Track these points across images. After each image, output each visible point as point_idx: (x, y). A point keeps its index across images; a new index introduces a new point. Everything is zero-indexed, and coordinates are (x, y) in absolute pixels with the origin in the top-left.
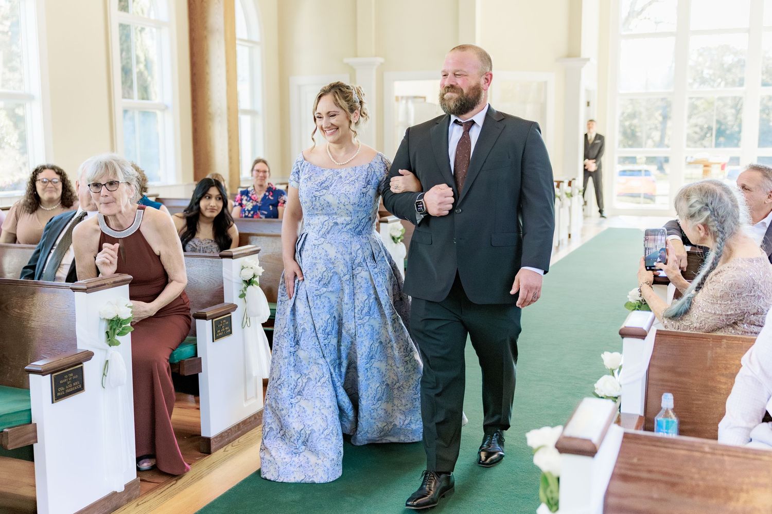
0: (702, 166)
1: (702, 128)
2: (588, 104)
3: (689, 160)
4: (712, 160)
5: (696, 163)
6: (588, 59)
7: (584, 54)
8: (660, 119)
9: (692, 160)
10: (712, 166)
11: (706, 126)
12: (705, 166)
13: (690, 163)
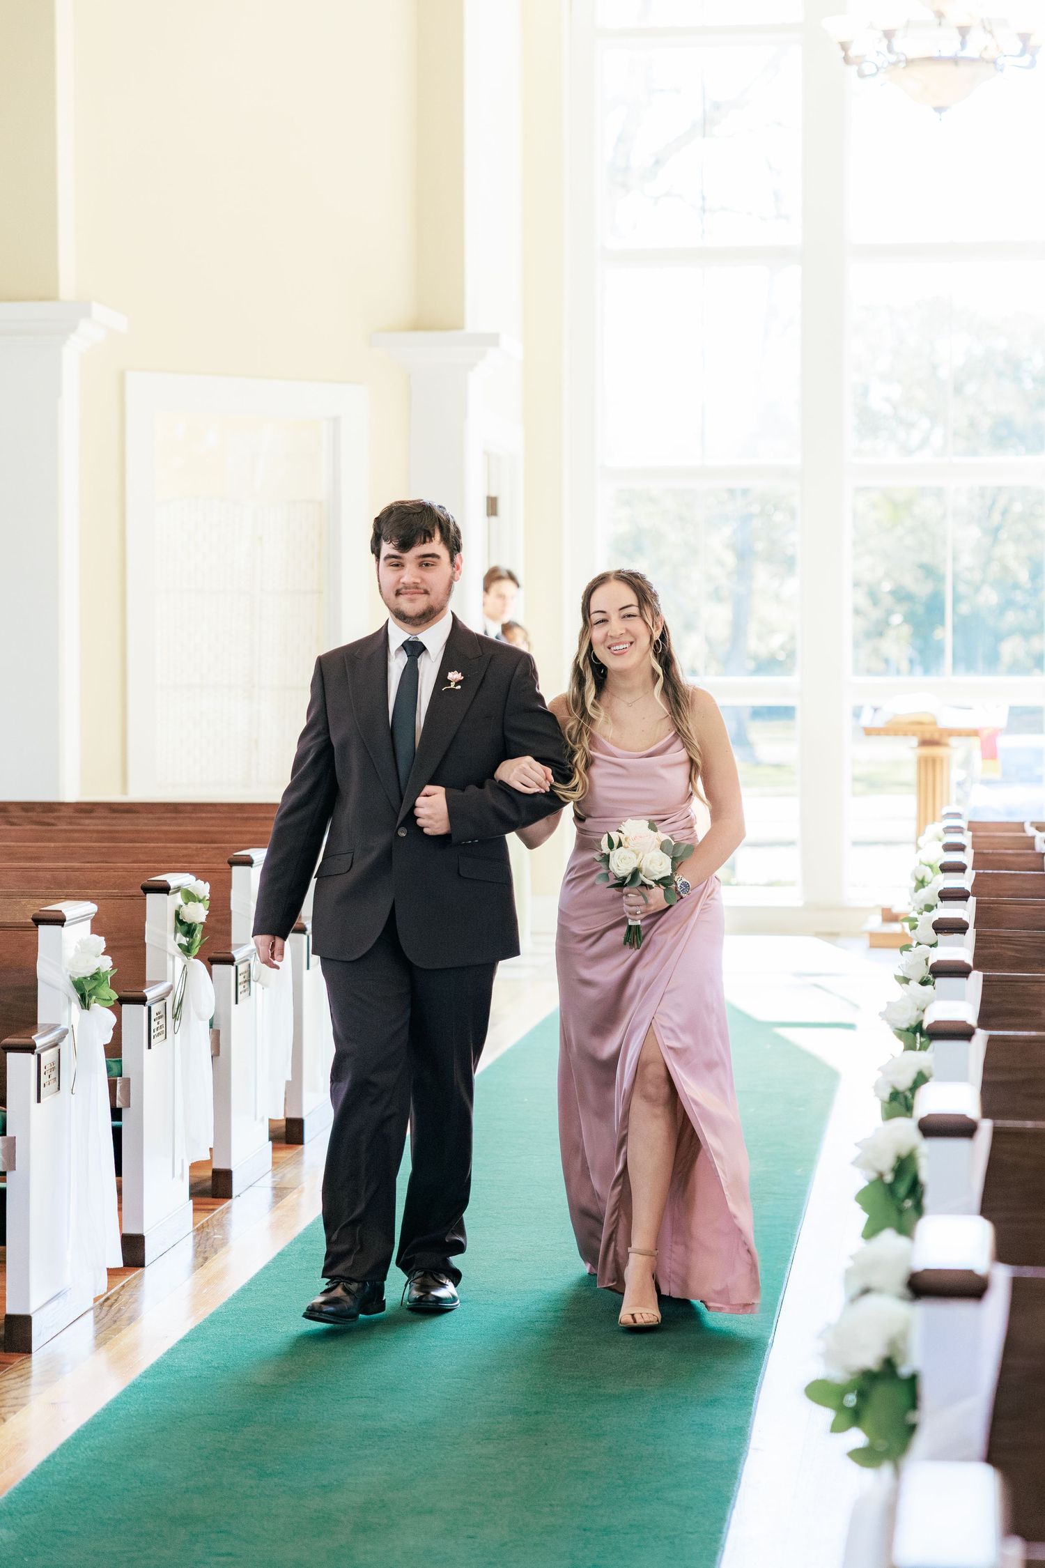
0: (914, 741)
1: (874, 597)
2: (492, 506)
3: (867, 720)
4: (948, 719)
5: (894, 730)
6: (492, 340)
7: (477, 318)
8: (730, 560)
9: (879, 722)
10: (953, 741)
11: (887, 586)
12: (925, 743)
13: (869, 732)
